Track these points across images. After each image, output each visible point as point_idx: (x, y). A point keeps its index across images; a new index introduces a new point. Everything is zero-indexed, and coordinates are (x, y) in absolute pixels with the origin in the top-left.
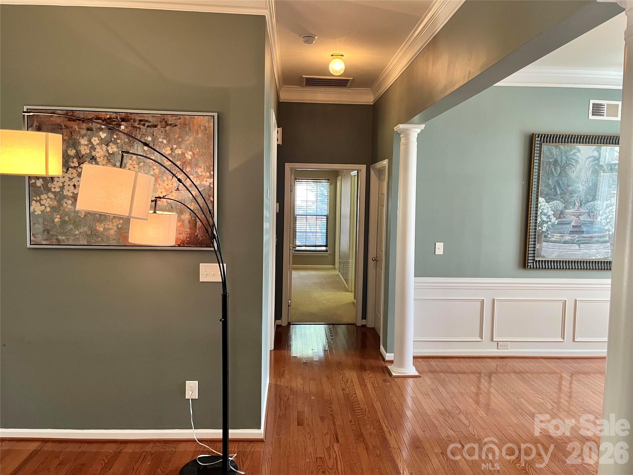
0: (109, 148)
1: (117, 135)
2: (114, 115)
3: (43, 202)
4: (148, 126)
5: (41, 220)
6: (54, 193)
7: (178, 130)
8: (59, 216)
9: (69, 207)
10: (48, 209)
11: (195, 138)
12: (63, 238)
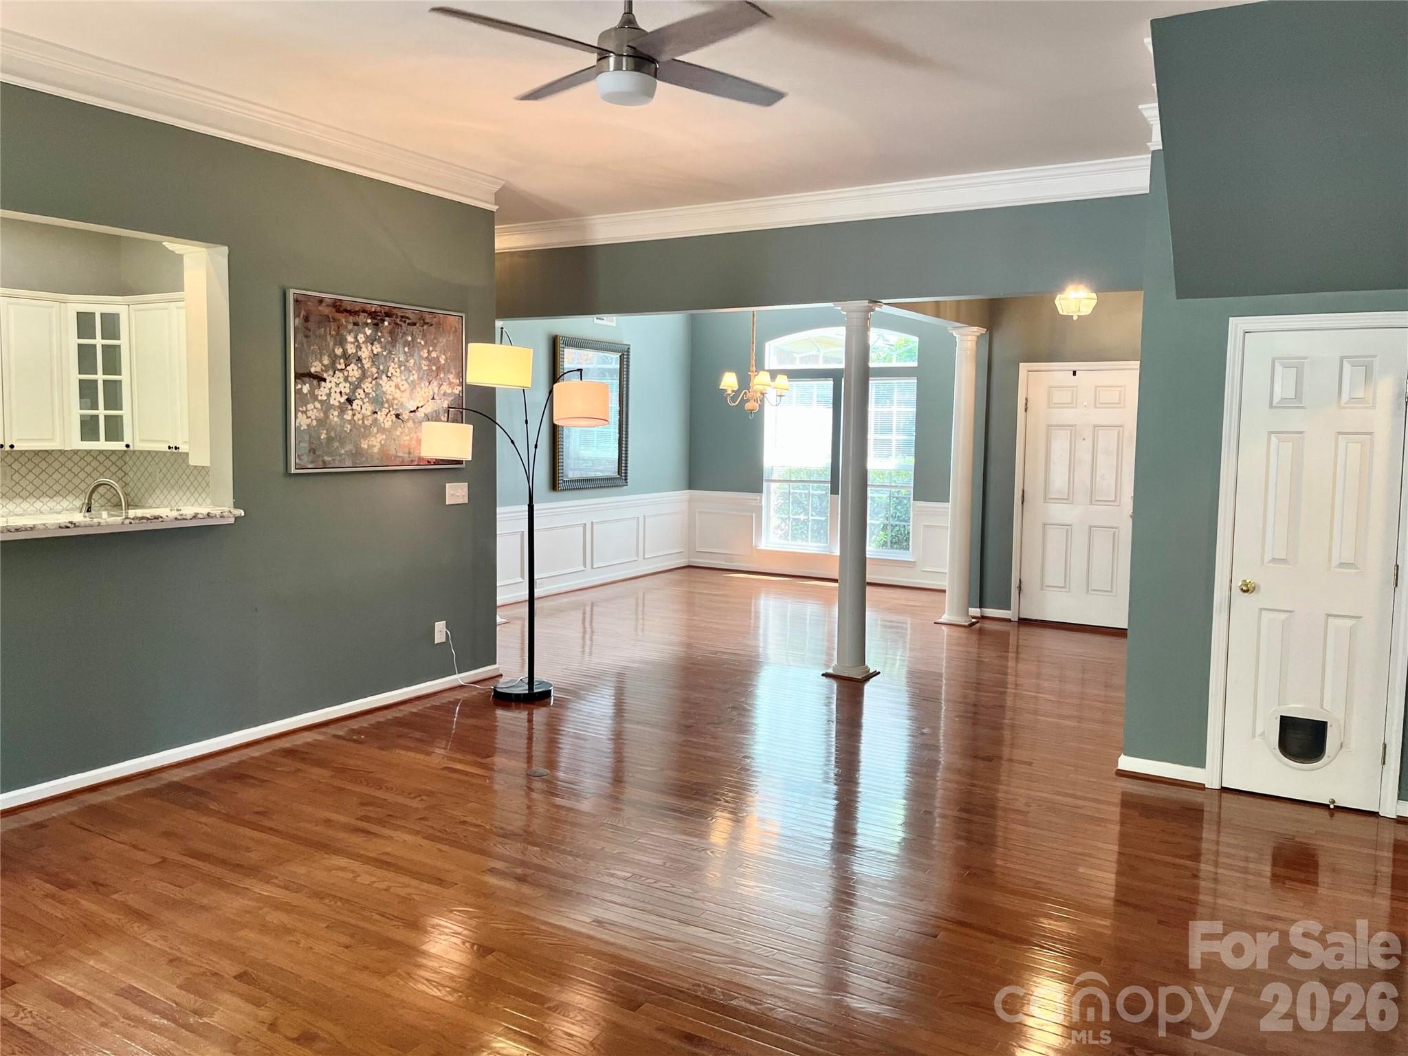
0: (374, 348)
1: (381, 332)
2: (379, 309)
3: (309, 414)
4: (409, 324)
5: (307, 437)
6: (321, 402)
7: (434, 330)
8: (325, 432)
9: (336, 419)
10: (315, 423)
11: (447, 340)
12: (330, 459)
